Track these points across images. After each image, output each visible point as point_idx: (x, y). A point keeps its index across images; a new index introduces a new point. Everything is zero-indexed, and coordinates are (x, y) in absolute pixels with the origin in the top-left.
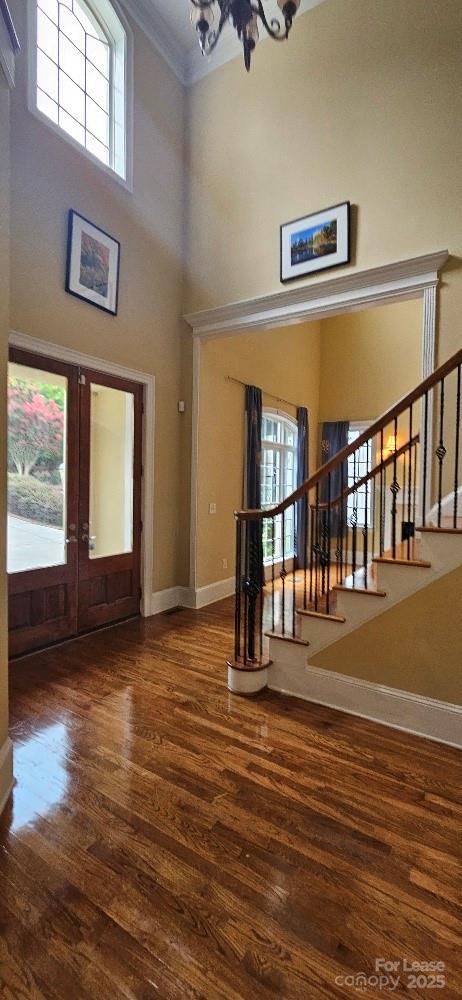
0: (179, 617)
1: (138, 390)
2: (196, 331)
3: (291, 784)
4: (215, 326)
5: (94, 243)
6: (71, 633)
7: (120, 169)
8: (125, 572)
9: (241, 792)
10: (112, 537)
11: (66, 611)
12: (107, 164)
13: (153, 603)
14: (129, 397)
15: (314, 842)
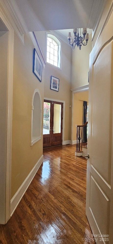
0: (69, 145)
1: (62, 104)
2: (73, 92)
3: (81, 166)
4: (77, 91)
5: (55, 80)
6: (50, 146)
7: (59, 67)
8: (59, 136)
9: (74, 166)
10: (57, 130)
11: (50, 142)
12: (57, 66)
13: (64, 143)
14: (60, 105)
15: (83, 171)
